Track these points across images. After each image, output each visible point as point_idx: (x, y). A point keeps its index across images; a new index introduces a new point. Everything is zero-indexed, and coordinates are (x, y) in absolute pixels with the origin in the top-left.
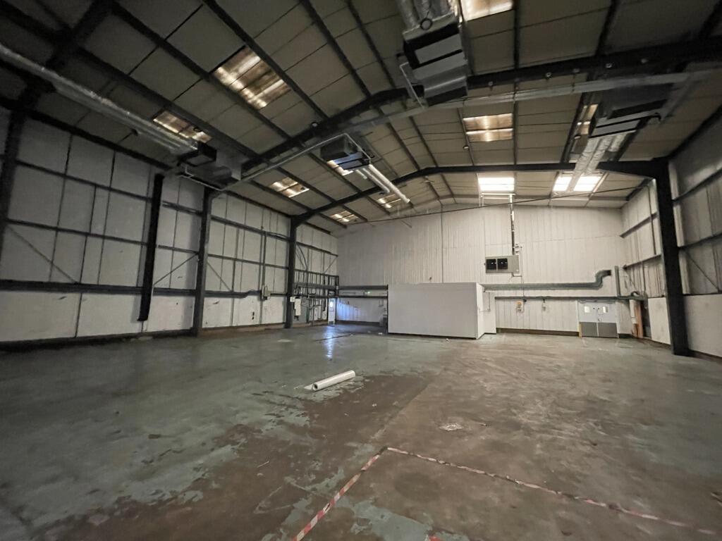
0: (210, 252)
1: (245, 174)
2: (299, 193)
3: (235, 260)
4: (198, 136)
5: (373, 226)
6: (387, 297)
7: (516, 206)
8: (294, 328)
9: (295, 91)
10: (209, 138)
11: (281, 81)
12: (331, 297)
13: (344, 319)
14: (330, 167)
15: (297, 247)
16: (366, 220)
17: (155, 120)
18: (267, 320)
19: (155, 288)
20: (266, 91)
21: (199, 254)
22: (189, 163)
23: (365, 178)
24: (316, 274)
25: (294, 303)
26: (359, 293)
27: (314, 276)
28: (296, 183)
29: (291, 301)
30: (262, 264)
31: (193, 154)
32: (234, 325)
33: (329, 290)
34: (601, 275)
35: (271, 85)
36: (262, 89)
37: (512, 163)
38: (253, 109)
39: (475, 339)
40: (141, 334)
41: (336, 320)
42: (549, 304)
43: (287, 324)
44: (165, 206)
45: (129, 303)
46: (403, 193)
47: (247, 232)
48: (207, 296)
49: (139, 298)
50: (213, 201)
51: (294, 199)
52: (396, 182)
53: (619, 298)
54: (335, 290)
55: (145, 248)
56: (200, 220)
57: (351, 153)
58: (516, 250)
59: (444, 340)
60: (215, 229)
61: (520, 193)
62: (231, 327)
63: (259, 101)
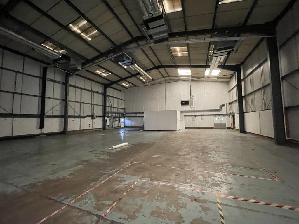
0: (69, 100)
1: (83, 67)
2: (107, 75)
3: (80, 103)
4: (62, 51)
5: (139, 88)
6: (144, 117)
7: (192, 80)
8: (107, 130)
9: (103, 35)
10: (67, 52)
11: (97, 31)
12: (122, 117)
13: (128, 126)
14: (119, 65)
15: (107, 97)
16: (135, 86)
17: (42, 44)
18: (95, 127)
19: (46, 115)
20: (91, 34)
21: (65, 100)
22: (58, 63)
23: (134, 69)
24: (116, 108)
25: (106, 120)
26: (133, 115)
27: (115, 109)
28: (105, 71)
29: (105, 119)
30: (92, 104)
31: (60, 59)
32: (81, 129)
33: (121, 114)
34: (221, 106)
35: (92, 32)
36: (89, 33)
37: (189, 65)
38: (85, 41)
39: (176, 131)
40: (41, 134)
41: (124, 126)
42: (204, 117)
43: (104, 128)
44: (48, 80)
45: (35, 122)
46: (149, 75)
47: (85, 91)
48: (69, 118)
49: (39, 119)
50: (70, 78)
51: (105, 77)
52: (146, 71)
53: (227, 115)
54: (124, 114)
55: (40, 99)
56: (64, 86)
57: (127, 60)
58: (192, 97)
59: (165, 132)
60: (71, 90)
61: (193, 76)
62: (80, 130)
63: (88, 38)
